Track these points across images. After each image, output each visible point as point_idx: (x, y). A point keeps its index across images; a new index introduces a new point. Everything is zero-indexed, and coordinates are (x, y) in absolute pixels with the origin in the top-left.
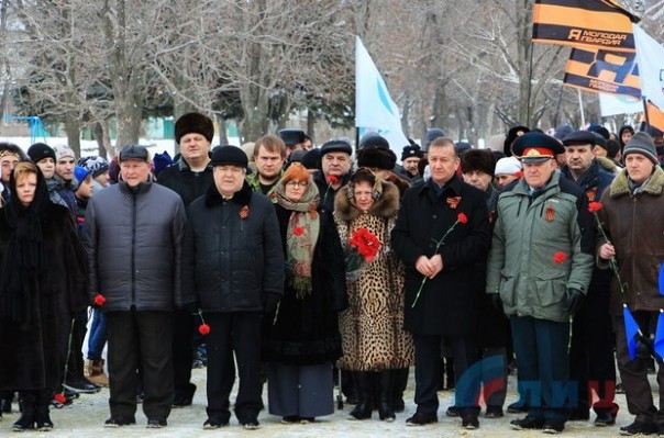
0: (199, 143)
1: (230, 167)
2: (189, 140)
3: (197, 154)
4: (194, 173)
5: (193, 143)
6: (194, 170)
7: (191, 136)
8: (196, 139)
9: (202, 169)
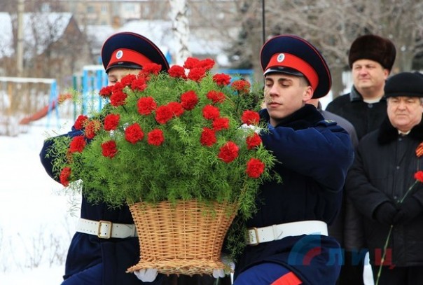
0: (372, 72)
1: (403, 99)
2: (360, 67)
3: (368, 84)
4: (367, 104)
5: (364, 71)
6: (367, 101)
7: (363, 62)
8: (368, 66)
9: (376, 100)
